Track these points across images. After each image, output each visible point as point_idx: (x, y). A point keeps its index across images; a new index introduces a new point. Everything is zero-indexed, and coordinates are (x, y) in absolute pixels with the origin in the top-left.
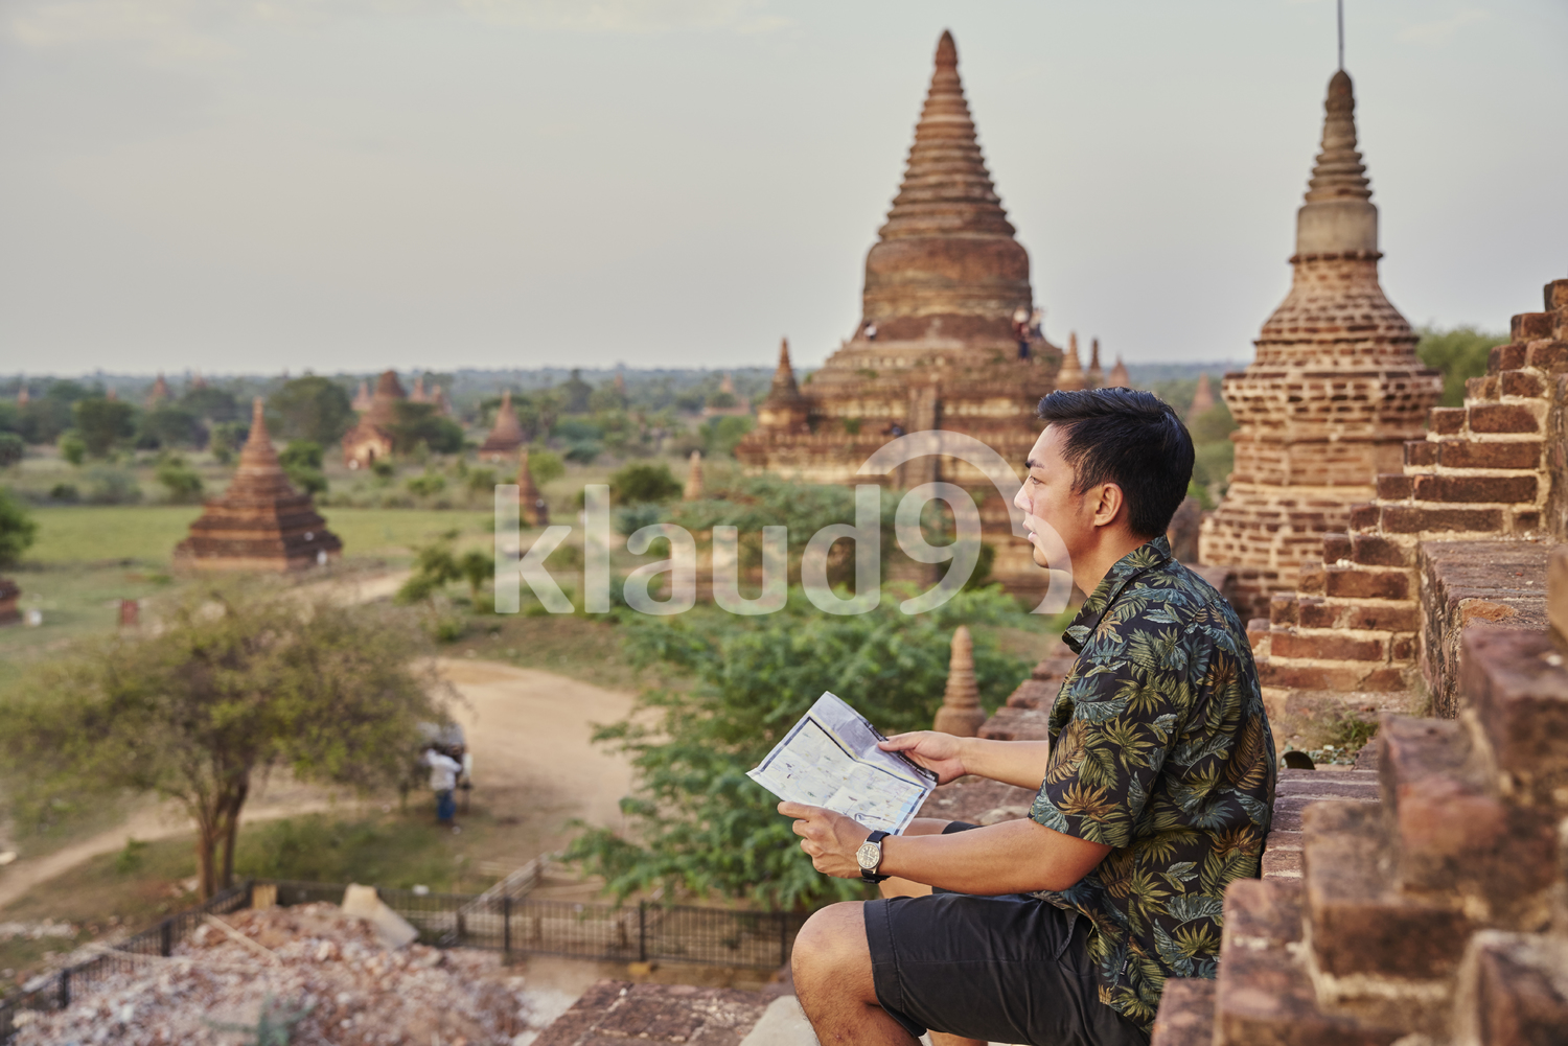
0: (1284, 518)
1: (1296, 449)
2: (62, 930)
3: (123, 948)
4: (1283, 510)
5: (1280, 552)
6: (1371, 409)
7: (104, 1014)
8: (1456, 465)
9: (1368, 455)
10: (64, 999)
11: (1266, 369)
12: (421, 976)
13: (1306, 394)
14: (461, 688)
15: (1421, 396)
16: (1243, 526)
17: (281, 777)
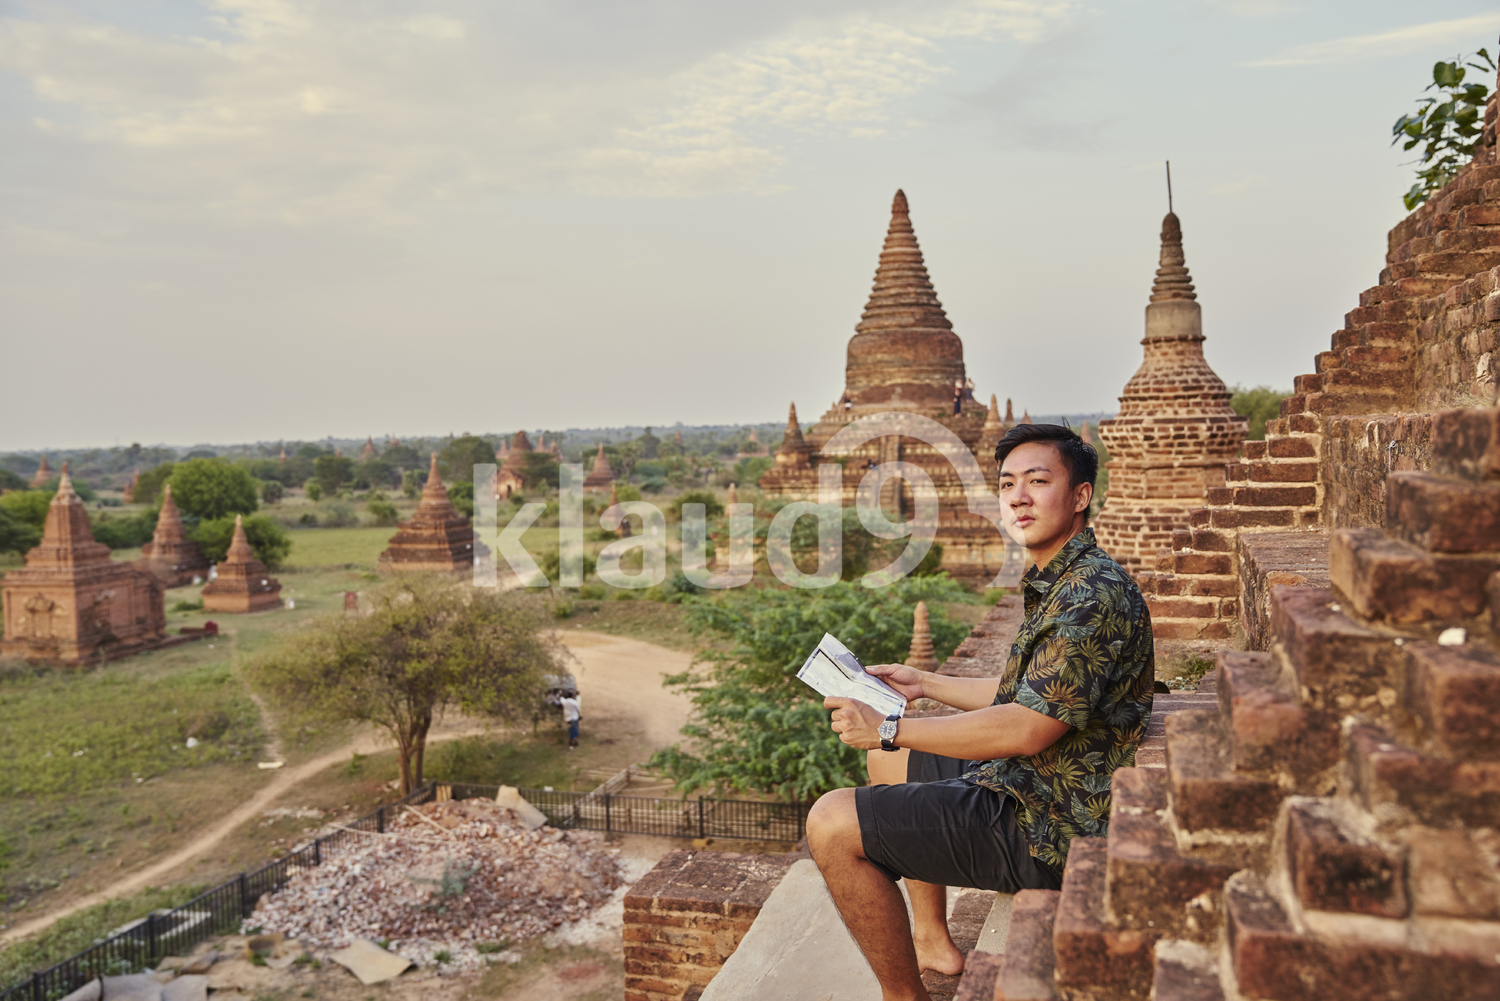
0: (1144, 521)
1: (1150, 472)
2: (314, 813)
3: (352, 826)
4: (1142, 515)
5: (1141, 545)
6: (1201, 444)
7: (343, 869)
8: (1261, 480)
9: (1200, 476)
10: (317, 859)
11: (1128, 417)
12: (550, 847)
13: (1156, 434)
14: (573, 650)
15: (1234, 434)
16: (1115, 527)
17: (451, 711)
